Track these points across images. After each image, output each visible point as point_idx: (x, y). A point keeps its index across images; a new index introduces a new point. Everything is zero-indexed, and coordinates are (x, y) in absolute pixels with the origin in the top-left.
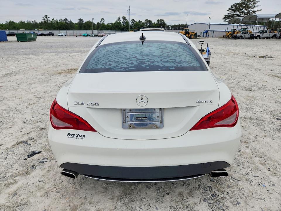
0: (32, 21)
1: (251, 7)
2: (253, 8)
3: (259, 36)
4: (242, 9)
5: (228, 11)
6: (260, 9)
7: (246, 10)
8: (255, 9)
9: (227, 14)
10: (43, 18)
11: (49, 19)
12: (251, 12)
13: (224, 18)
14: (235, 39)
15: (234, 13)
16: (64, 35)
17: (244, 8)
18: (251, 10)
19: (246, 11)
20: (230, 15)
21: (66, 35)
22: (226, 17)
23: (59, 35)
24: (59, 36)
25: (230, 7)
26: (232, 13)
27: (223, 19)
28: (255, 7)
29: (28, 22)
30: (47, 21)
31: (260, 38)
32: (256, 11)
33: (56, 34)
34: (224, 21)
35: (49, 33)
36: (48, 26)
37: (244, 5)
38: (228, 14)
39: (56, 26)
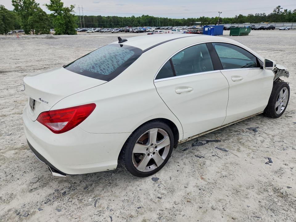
0: (261, 14)
10: (274, 10)
11: (281, 10)
16: (286, 29)
21: (289, 29)
23: (280, 28)
24: (280, 30)
29: (257, 15)
30: (278, 12)
33: (278, 27)
35: (270, 27)
36: (277, 18)
39: (287, 18)
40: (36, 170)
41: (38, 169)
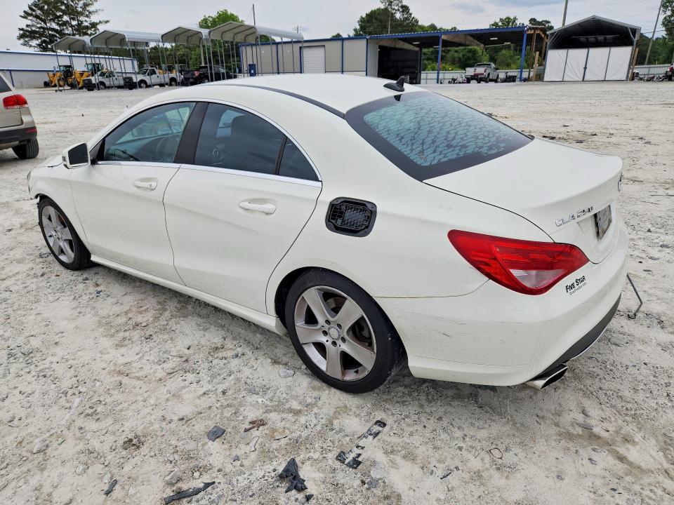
1: (81, 14)
2: (87, 16)
3: (142, 81)
4: (61, 17)
5: (25, 20)
6: (105, 20)
7: (74, 19)
8: (94, 19)
9: (25, 27)
12: (85, 24)
13: (21, 37)
14: (89, 90)
15: (43, 25)
17: (65, 13)
18: (86, 21)
19: (74, 23)
20: (34, 29)
22: (26, 35)
25: (27, 9)
26: (39, 26)
27: (19, 39)
28: (90, 13)
31: (148, 86)
32: (97, 24)
34: (25, 45)
37: (62, 5)
38: (27, 26)
40: (605, 358)
41: (600, 358)
